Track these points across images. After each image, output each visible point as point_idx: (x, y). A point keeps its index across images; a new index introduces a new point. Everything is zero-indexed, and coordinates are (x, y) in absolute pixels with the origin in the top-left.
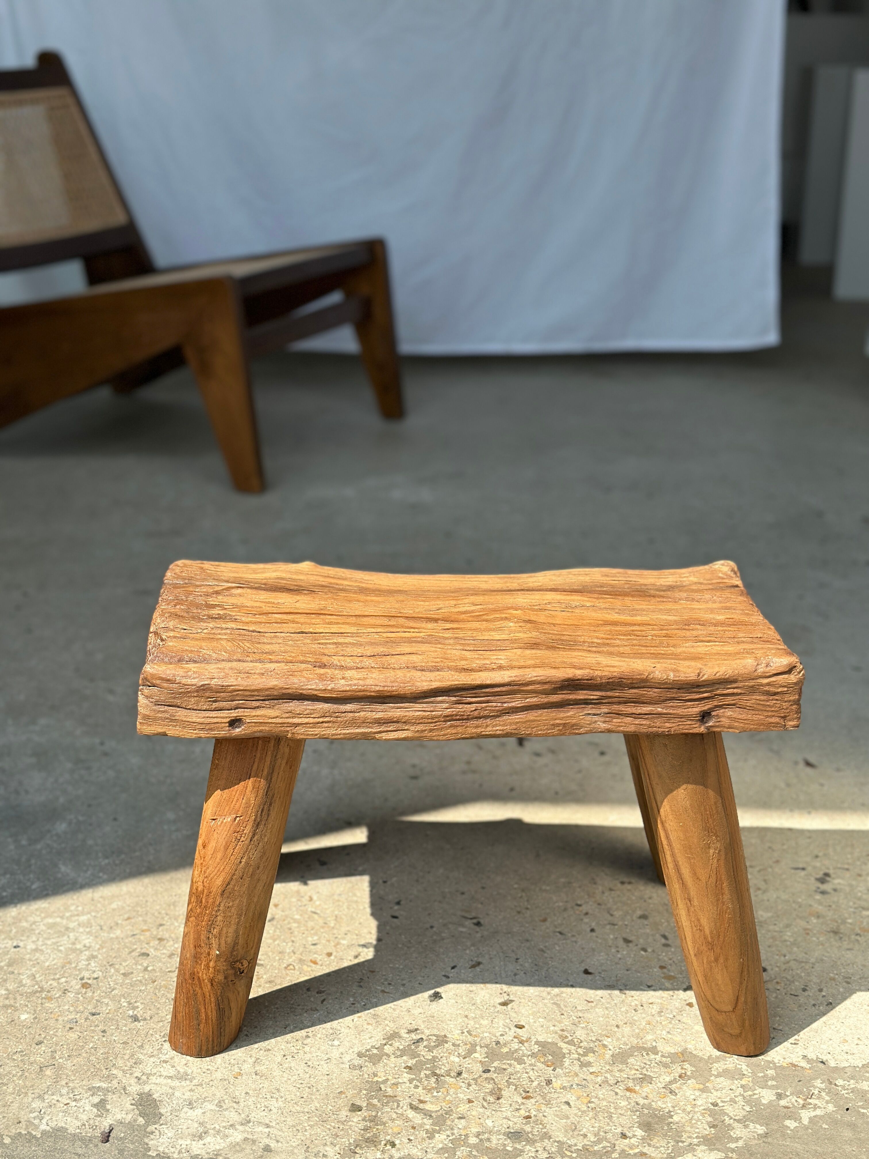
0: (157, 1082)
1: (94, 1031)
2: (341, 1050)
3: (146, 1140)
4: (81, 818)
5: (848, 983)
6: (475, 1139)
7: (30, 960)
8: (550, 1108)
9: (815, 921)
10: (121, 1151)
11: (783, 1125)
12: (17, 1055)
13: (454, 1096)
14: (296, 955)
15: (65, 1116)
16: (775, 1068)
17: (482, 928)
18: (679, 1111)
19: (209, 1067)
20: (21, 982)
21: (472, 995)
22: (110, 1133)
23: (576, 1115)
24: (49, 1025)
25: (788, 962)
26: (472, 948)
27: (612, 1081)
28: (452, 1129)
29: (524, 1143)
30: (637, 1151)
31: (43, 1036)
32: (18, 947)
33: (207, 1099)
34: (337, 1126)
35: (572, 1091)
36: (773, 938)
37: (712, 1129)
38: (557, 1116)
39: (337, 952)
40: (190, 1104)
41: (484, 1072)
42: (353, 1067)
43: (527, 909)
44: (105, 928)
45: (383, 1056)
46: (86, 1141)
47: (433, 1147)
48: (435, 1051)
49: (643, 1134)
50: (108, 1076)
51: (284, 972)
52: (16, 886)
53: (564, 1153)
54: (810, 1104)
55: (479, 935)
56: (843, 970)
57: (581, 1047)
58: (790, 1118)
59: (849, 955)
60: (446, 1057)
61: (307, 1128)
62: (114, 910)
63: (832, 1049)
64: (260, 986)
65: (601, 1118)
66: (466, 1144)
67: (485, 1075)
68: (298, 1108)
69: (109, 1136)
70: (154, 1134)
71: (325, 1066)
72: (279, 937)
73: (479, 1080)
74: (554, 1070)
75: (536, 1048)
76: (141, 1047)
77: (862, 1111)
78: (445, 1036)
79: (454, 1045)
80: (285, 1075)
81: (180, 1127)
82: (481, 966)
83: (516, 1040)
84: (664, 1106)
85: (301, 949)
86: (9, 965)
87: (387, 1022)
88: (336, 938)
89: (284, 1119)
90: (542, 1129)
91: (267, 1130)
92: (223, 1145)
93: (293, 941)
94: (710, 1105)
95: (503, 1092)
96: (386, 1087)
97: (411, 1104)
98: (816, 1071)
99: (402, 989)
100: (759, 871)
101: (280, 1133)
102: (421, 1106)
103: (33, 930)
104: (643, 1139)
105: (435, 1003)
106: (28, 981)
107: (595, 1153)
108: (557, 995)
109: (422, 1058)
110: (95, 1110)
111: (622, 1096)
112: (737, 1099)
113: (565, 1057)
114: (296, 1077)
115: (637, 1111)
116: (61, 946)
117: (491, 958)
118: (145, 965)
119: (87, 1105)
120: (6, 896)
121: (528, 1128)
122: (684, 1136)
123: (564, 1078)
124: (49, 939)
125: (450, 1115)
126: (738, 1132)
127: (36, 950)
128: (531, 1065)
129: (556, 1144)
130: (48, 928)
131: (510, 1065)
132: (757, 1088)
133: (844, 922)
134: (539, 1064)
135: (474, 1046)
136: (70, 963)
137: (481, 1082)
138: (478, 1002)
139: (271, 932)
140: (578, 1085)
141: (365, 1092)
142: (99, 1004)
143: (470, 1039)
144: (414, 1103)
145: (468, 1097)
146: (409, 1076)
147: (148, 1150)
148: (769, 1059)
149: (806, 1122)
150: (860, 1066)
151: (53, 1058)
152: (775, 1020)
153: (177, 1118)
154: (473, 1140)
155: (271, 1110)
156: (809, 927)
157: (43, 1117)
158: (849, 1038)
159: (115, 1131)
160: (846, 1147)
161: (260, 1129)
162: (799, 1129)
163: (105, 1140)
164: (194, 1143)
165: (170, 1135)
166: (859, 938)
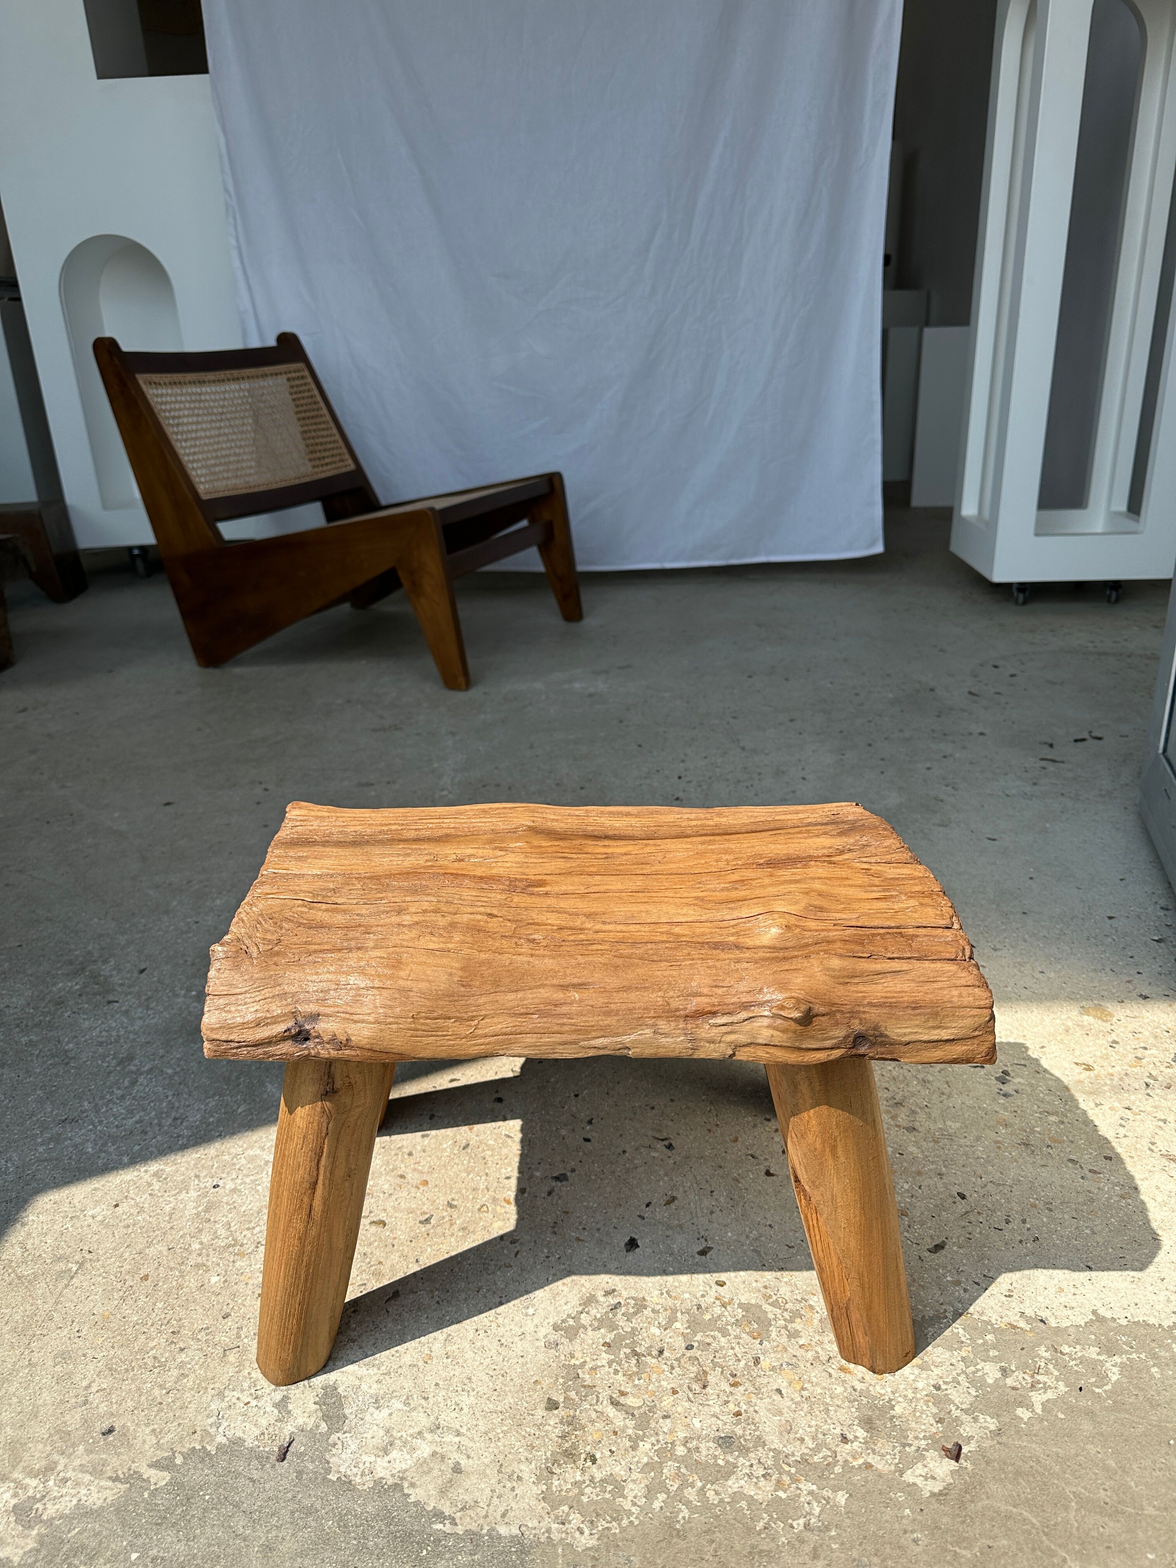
0: (344, 1369)
2: (536, 1321)
3: (327, 1456)
5: (1051, 1210)
6: (682, 1448)
7: (227, 1203)
8: (761, 1399)
9: (1004, 1131)
10: (300, 1473)
11: (1015, 1415)
12: (203, 1333)
13: (657, 1384)
14: (490, 1193)
15: (244, 1421)
16: (995, 1331)
17: (673, 1151)
18: (900, 1399)
19: (398, 1348)
20: (216, 1232)
21: (669, 1242)
22: (288, 1447)
23: (789, 1408)
24: (238, 1291)
25: (985, 1186)
26: (666, 1178)
27: (824, 1358)
28: (657, 1434)
29: (736, 1453)
30: (861, 1461)
31: (231, 1306)
32: (218, 1186)
33: (395, 1394)
34: (532, 1431)
35: (782, 1372)
36: (966, 1154)
37: (939, 1425)
38: (769, 1410)
39: (531, 1187)
40: (377, 1403)
41: (687, 1348)
42: (548, 1345)
43: (717, 1125)
45: (579, 1328)
46: (262, 1458)
47: (638, 1462)
48: (634, 1321)
49: (865, 1434)
51: (477, 1215)
52: (223, 1110)
53: (782, 1468)
54: (1039, 1382)
55: (671, 1161)
56: (1043, 1194)
57: (786, 1310)
58: (1021, 1404)
59: (1044, 1173)
60: (646, 1328)
61: (501, 1436)
63: (1049, 1302)
64: (452, 1235)
65: (818, 1413)
66: (674, 1458)
67: (689, 1353)
68: (491, 1406)
69: (287, 1451)
70: (337, 1447)
71: (519, 1343)
72: (473, 1168)
73: (682, 1360)
74: (761, 1344)
75: (740, 1313)
77: (1097, 1390)
78: (644, 1299)
79: (653, 1311)
80: (478, 1358)
81: (365, 1435)
82: (676, 1202)
83: (718, 1302)
84: (883, 1392)
85: (495, 1184)
86: (207, 1210)
88: (530, 1168)
89: (475, 1423)
90: (754, 1431)
91: (457, 1439)
92: (409, 1462)
93: (487, 1174)
94: (932, 1388)
95: (709, 1377)
96: (584, 1373)
97: (611, 1398)
98: (1037, 1333)
99: (597, 1234)
100: (940, 1072)
101: (471, 1444)
102: (622, 1400)
103: (234, 1164)
104: (865, 1443)
105: (631, 1253)
106: (223, 1231)
107: (815, 1466)
108: (756, 1239)
109: (621, 1331)
110: (276, 1411)
111: (836, 1379)
112: (960, 1378)
113: (771, 1325)
114: (488, 1360)
115: (855, 1400)
116: (259, 1185)
117: (685, 1192)
119: (268, 1404)
121: (739, 1430)
122: (911, 1436)
123: (772, 1355)
124: (248, 1176)
125: (655, 1413)
126: (968, 1429)
127: (234, 1191)
128: (736, 1337)
129: (772, 1454)
130: (249, 1162)
131: (714, 1338)
132: (979, 1361)
133: (1033, 1132)
134: (744, 1335)
135: (674, 1311)
137: (685, 1363)
138: (676, 1250)
139: (465, 1162)
140: (788, 1364)
141: (561, 1381)
143: (670, 1302)
144: (614, 1396)
145: (672, 1386)
146: (608, 1356)
147: (328, 1471)
148: (985, 1318)
149: (1039, 1410)
150: (1083, 1324)
151: (238, 1337)
152: (983, 1263)
153: (361, 1422)
154: (680, 1451)
155: (462, 1409)
156: (999, 1139)
157: (220, 1424)
158: (1064, 1285)
159: (294, 1444)
160: (1089, 1447)
161: (450, 1438)
162: (1033, 1421)
163: (283, 1456)
164: (379, 1459)
165: (353, 1447)
166: (1051, 1152)
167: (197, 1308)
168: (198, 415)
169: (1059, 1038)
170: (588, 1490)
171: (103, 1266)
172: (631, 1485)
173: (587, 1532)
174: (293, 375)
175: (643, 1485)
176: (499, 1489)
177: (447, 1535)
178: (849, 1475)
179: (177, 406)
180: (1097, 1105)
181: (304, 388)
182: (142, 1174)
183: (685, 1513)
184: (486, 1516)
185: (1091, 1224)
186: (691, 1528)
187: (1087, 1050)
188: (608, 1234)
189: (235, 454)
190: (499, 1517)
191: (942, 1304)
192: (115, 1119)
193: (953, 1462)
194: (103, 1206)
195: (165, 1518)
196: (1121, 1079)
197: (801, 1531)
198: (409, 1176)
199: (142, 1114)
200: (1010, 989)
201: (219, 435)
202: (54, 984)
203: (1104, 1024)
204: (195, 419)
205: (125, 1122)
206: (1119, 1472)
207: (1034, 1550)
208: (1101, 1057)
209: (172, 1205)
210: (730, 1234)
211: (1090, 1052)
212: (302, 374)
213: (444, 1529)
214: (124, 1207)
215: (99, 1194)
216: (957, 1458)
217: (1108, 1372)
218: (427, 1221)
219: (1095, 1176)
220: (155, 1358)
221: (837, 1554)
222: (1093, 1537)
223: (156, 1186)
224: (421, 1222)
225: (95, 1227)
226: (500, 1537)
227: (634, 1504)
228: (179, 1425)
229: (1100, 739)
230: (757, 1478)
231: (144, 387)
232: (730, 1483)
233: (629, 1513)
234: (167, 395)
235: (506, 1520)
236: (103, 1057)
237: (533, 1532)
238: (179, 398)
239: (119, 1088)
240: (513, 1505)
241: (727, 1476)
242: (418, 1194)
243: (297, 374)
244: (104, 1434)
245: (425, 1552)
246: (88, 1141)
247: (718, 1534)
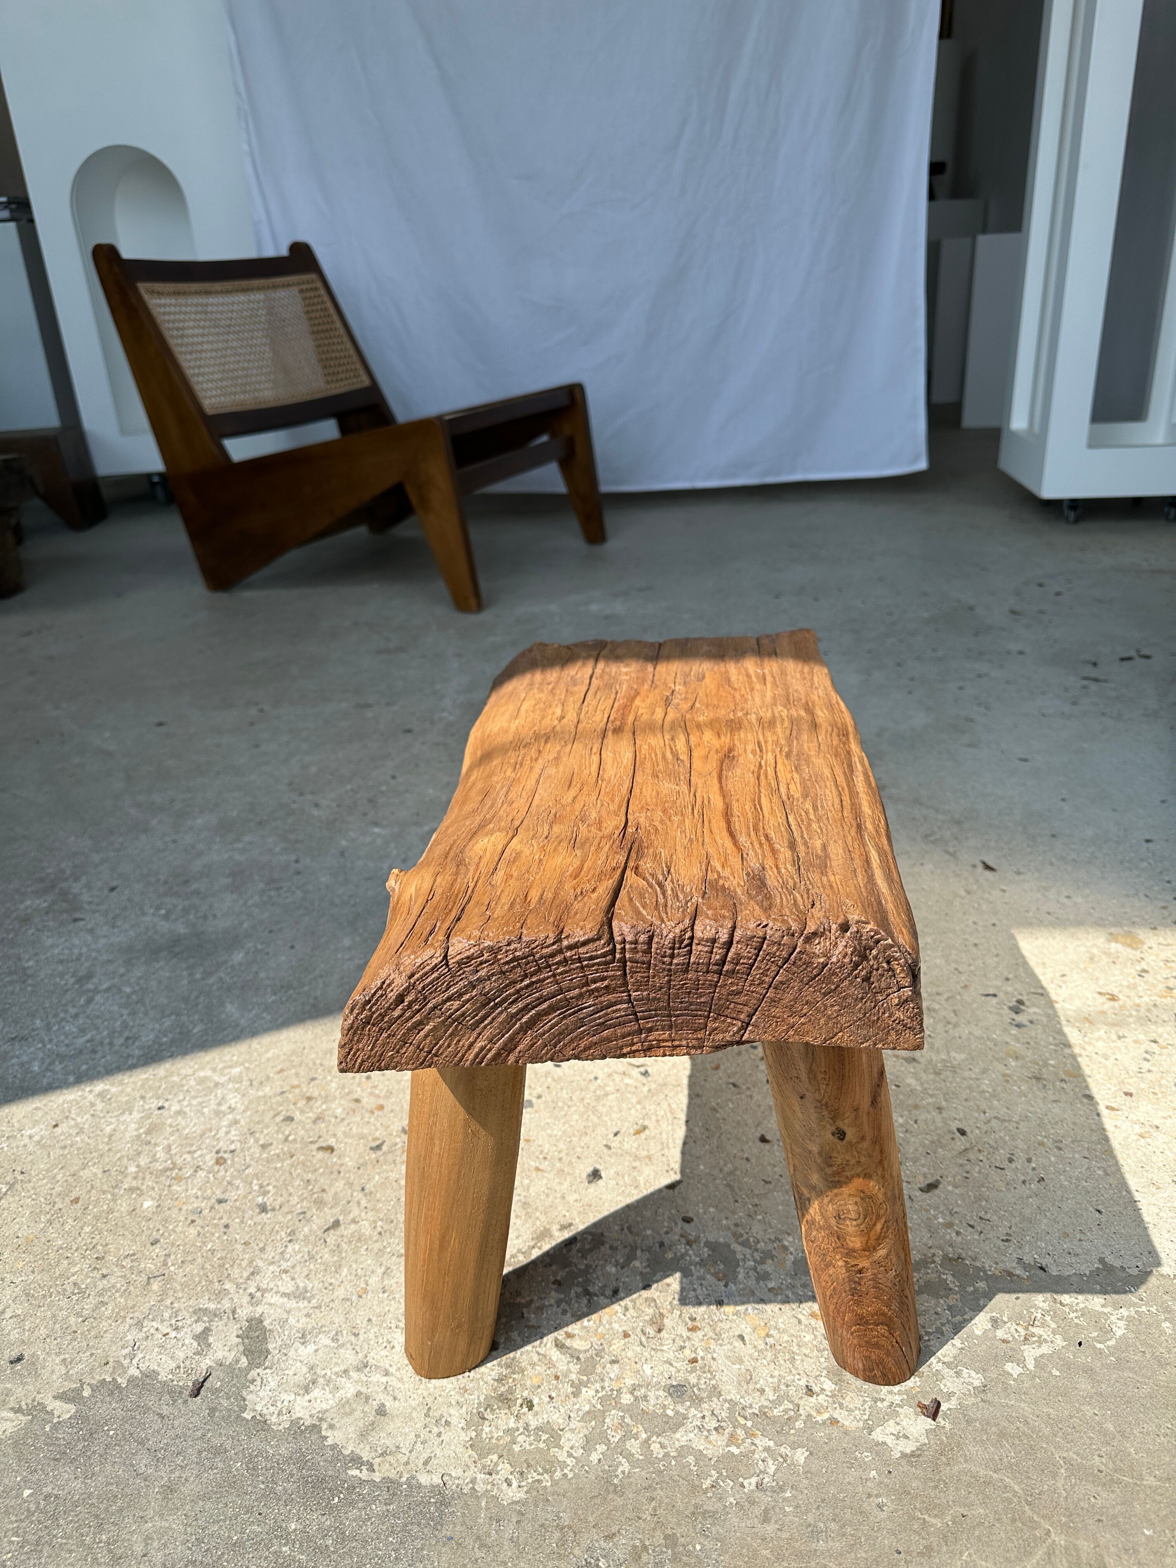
0: (272, 1301)
1: (216, 1225)
3: (244, 1393)
4: (259, 947)
5: (1060, 1149)
6: (629, 1396)
7: (171, 1126)
8: (721, 1345)
9: (1013, 1064)
10: (212, 1411)
11: (1004, 1371)
12: (128, 1260)
13: (607, 1326)
15: (160, 1353)
16: (987, 1278)
17: (650, 1080)
19: (333, 1280)
20: (155, 1155)
21: (636, 1174)
22: (204, 1381)
23: (751, 1356)
24: (170, 1216)
25: (989, 1121)
26: (638, 1107)
28: (603, 1380)
29: (688, 1403)
30: (826, 1416)
31: (161, 1232)
32: (163, 1107)
33: (323, 1329)
35: (747, 1317)
36: (970, 1088)
38: (728, 1358)
40: (304, 1338)
41: (644, 1289)
44: (254, 1083)
46: (174, 1393)
47: (578, 1410)
48: (589, 1257)
50: (220, 1292)
52: (178, 1030)
53: (737, 1421)
54: (1033, 1335)
55: (645, 1089)
56: (1052, 1131)
57: (757, 1250)
58: (1011, 1359)
59: (1056, 1109)
60: (601, 1266)
62: (268, 1060)
63: (1051, 1248)
65: (782, 1362)
66: (618, 1405)
67: (646, 1294)
69: (202, 1386)
70: (255, 1383)
73: (638, 1302)
74: (726, 1286)
75: (706, 1252)
76: (262, 1250)
77: (1099, 1346)
78: (602, 1234)
79: (611, 1248)
81: (286, 1372)
82: (647, 1132)
83: (683, 1240)
86: (148, 1132)
87: (538, 1214)
90: (710, 1379)
92: (331, 1402)
95: (666, 1321)
96: (529, 1312)
97: (556, 1339)
98: (1035, 1282)
99: (558, 1165)
100: (947, 1000)
101: (399, 1385)
102: (568, 1342)
104: (833, 1396)
105: (593, 1185)
106: (163, 1154)
107: (774, 1421)
108: (731, 1173)
109: (574, 1268)
110: (195, 1344)
111: (806, 1326)
112: (944, 1329)
113: (739, 1266)
116: (206, 1107)
117: (658, 1123)
118: (287, 1133)
119: (188, 1336)
120: (165, 1043)
121: (693, 1379)
124: (195, 1097)
125: (602, 1357)
126: (949, 1384)
127: (179, 1113)
128: (699, 1278)
129: (727, 1405)
130: (198, 1084)
131: (675, 1278)
132: (967, 1310)
133: (1046, 1064)
134: (708, 1276)
135: (634, 1248)
136: (210, 1130)
137: (641, 1304)
138: (642, 1183)
142: (229, 1188)
143: (630, 1239)
144: (560, 1337)
145: (624, 1328)
146: (557, 1295)
147: (243, 1409)
148: (978, 1264)
149: (1031, 1366)
150: (1087, 1273)
151: (165, 1264)
152: (980, 1205)
153: (284, 1358)
154: (626, 1399)
155: (393, 1347)
156: (1008, 1072)
157: (135, 1355)
158: (1069, 1230)
159: (210, 1378)
160: (1086, 1408)
161: (377, 1378)
162: (1024, 1378)
163: (196, 1392)
164: (298, 1398)
165: (273, 1384)
166: (1065, 1086)
167: (126, 1233)
168: (204, 327)
169: (1082, 966)
170: (521, 1439)
171: (34, 1188)
172: (568, 1435)
173: (515, 1484)
174: (304, 287)
175: (582, 1435)
176: (424, 1434)
177: (362, 1482)
178: (811, 1431)
179: (182, 317)
180: (1119, 1037)
181: (316, 300)
182: (86, 1094)
183: (625, 1467)
184: (407, 1463)
185: (1104, 1164)
186: (630, 1484)
187: (1113, 979)
188: (570, 1163)
189: (244, 369)
190: (420, 1465)
191: (930, 1248)
192: (66, 1037)
193: (929, 1420)
194: (42, 1126)
195: (65, 1453)
196: (1149, 1010)
197: (752, 1491)
198: (365, 1100)
199: (94, 1032)
200: (1031, 914)
201: (226, 349)
202: (22, 902)
203: (1134, 952)
204: (201, 331)
205: (75, 1041)
206: (1118, 1436)
207: (1014, 1520)
208: (1128, 987)
209: (112, 1127)
210: (702, 1167)
211: (1115, 982)
212: (313, 286)
213: (360, 1475)
214: (63, 1128)
215: (40, 1114)
216: (934, 1416)
217: (1113, 1327)
218: (379, 1147)
219: (1113, 1113)
220: (75, 1284)
221: (791, 1517)
222: (1082, 1509)
223: (100, 1106)
224: (372, 1149)
225: (31, 1148)
226: (419, 1486)
227: (570, 1455)
228: (92, 1355)
229: (1148, 657)
230: (708, 1431)
231: (146, 297)
232: (678, 1435)
233: (564, 1465)
234: (171, 305)
235: (428, 1468)
236: (62, 975)
237: (457, 1482)
238: (184, 309)
239: (74, 1006)
240: (438, 1452)
241: (676, 1428)
242: (372, 1119)
243: (309, 286)
244: (11, 1362)
245: (336, 1500)
246: (35, 1059)
247: (659, 1491)
